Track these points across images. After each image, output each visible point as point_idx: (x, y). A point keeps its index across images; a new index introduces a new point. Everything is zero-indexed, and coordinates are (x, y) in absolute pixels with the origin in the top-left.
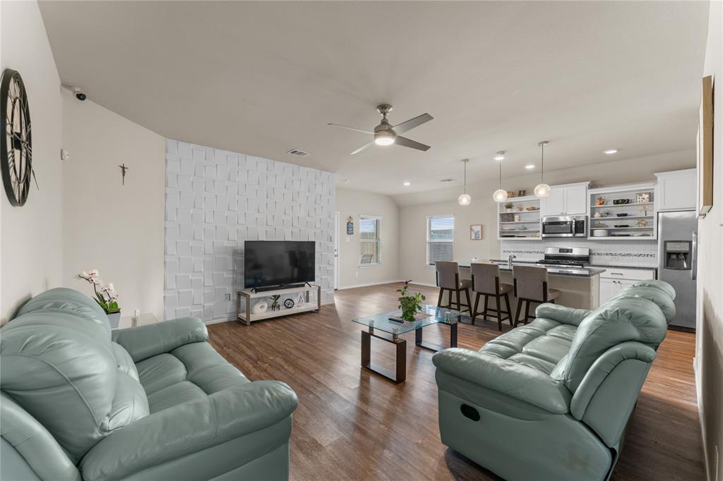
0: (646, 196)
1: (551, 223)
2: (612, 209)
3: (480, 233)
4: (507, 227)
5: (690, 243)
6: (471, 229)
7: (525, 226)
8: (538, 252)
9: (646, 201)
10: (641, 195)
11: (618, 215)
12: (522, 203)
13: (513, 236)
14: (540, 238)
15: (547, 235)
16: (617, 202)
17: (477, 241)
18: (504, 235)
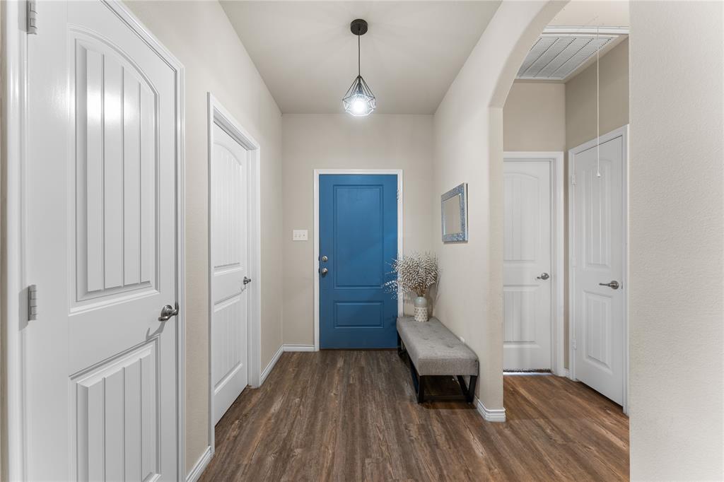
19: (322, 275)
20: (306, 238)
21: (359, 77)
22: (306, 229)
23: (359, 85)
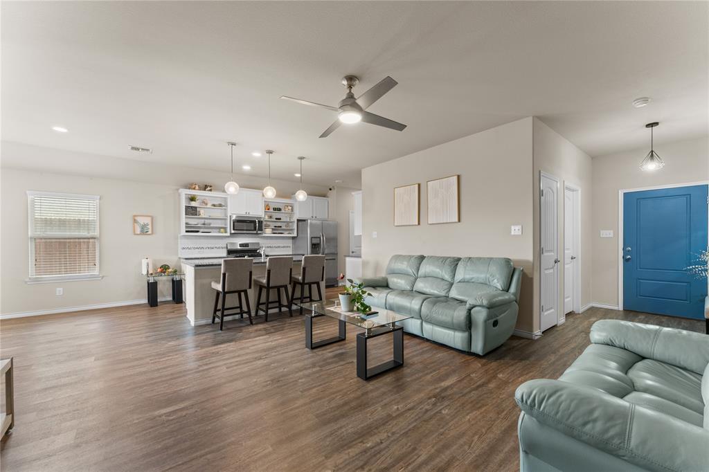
0: (290, 208)
1: (239, 221)
2: (273, 214)
3: (150, 227)
4: (193, 222)
5: (320, 238)
6: (135, 221)
7: (207, 221)
8: (219, 248)
9: (290, 211)
10: (288, 206)
11: (276, 219)
12: (207, 198)
13: (198, 232)
14: (228, 234)
15: (236, 232)
16: (275, 209)
17: (143, 236)
18: (191, 230)
19: (626, 260)
20: (612, 235)
21: (652, 151)
22: (611, 230)
23: (652, 155)
